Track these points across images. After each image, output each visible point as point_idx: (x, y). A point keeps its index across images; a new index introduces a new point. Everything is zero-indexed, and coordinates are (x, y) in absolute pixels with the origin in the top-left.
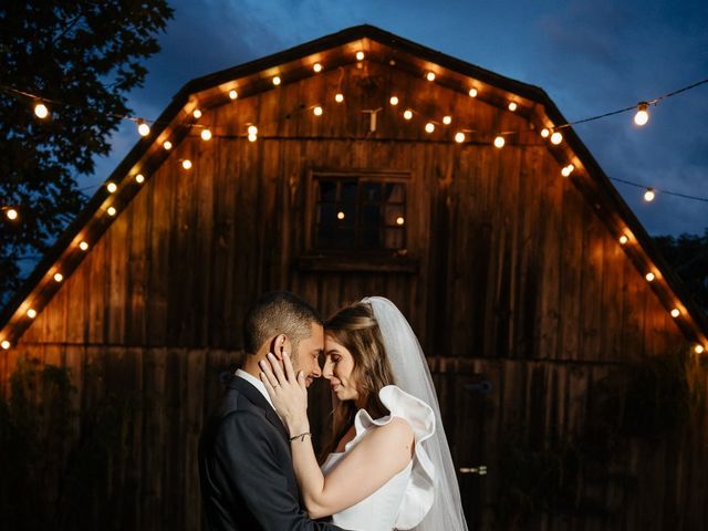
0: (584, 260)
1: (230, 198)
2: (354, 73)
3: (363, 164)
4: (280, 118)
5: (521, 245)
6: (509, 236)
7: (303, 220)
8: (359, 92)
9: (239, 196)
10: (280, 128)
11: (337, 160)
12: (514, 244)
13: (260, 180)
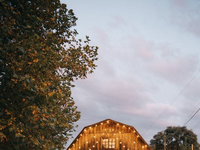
0: (141, 148)
1: (90, 142)
2: (107, 123)
3: (109, 136)
4: (97, 130)
5: (132, 146)
6: (130, 146)
7: (100, 145)
8: (108, 126)
9: (91, 141)
10: (97, 132)
11: (105, 136)
12: (131, 146)
13: (94, 139)
